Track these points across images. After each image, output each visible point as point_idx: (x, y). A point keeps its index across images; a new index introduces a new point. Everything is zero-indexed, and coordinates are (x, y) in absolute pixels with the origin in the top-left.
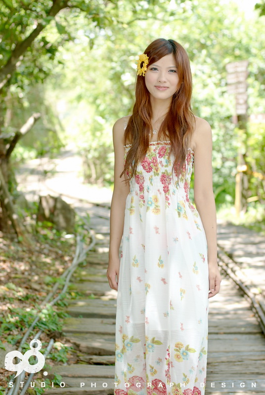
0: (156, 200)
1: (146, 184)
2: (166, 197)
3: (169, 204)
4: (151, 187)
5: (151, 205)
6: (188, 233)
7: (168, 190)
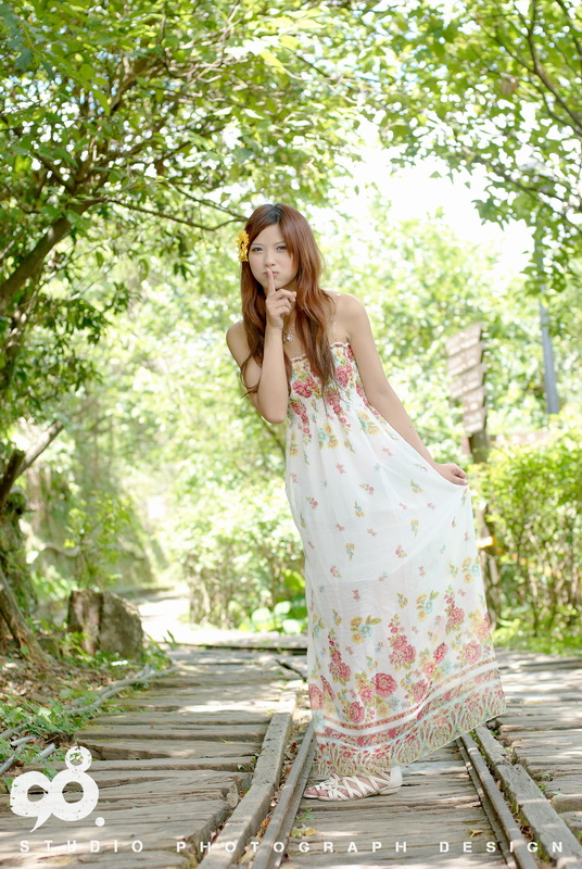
0: (329, 429)
1: (310, 412)
2: (341, 420)
3: (349, 425)
4: (317, 415)
5: (324, 438)
6: (384, 450)
7: (340, 409)
